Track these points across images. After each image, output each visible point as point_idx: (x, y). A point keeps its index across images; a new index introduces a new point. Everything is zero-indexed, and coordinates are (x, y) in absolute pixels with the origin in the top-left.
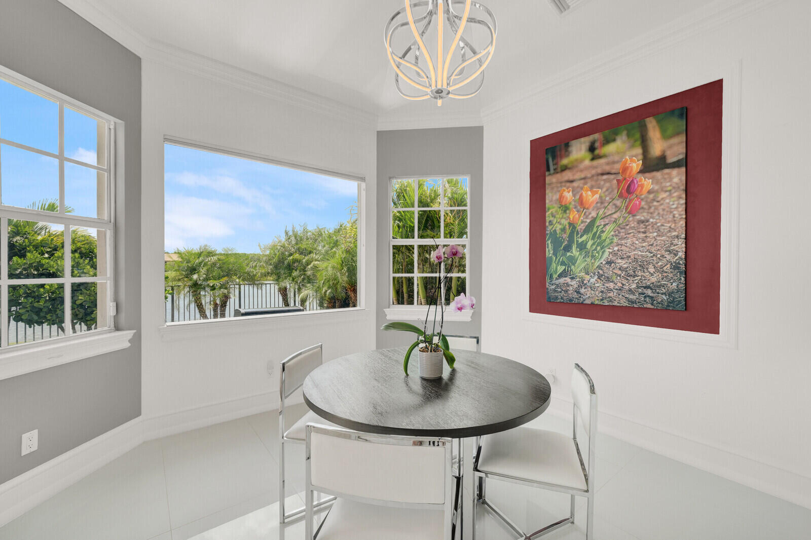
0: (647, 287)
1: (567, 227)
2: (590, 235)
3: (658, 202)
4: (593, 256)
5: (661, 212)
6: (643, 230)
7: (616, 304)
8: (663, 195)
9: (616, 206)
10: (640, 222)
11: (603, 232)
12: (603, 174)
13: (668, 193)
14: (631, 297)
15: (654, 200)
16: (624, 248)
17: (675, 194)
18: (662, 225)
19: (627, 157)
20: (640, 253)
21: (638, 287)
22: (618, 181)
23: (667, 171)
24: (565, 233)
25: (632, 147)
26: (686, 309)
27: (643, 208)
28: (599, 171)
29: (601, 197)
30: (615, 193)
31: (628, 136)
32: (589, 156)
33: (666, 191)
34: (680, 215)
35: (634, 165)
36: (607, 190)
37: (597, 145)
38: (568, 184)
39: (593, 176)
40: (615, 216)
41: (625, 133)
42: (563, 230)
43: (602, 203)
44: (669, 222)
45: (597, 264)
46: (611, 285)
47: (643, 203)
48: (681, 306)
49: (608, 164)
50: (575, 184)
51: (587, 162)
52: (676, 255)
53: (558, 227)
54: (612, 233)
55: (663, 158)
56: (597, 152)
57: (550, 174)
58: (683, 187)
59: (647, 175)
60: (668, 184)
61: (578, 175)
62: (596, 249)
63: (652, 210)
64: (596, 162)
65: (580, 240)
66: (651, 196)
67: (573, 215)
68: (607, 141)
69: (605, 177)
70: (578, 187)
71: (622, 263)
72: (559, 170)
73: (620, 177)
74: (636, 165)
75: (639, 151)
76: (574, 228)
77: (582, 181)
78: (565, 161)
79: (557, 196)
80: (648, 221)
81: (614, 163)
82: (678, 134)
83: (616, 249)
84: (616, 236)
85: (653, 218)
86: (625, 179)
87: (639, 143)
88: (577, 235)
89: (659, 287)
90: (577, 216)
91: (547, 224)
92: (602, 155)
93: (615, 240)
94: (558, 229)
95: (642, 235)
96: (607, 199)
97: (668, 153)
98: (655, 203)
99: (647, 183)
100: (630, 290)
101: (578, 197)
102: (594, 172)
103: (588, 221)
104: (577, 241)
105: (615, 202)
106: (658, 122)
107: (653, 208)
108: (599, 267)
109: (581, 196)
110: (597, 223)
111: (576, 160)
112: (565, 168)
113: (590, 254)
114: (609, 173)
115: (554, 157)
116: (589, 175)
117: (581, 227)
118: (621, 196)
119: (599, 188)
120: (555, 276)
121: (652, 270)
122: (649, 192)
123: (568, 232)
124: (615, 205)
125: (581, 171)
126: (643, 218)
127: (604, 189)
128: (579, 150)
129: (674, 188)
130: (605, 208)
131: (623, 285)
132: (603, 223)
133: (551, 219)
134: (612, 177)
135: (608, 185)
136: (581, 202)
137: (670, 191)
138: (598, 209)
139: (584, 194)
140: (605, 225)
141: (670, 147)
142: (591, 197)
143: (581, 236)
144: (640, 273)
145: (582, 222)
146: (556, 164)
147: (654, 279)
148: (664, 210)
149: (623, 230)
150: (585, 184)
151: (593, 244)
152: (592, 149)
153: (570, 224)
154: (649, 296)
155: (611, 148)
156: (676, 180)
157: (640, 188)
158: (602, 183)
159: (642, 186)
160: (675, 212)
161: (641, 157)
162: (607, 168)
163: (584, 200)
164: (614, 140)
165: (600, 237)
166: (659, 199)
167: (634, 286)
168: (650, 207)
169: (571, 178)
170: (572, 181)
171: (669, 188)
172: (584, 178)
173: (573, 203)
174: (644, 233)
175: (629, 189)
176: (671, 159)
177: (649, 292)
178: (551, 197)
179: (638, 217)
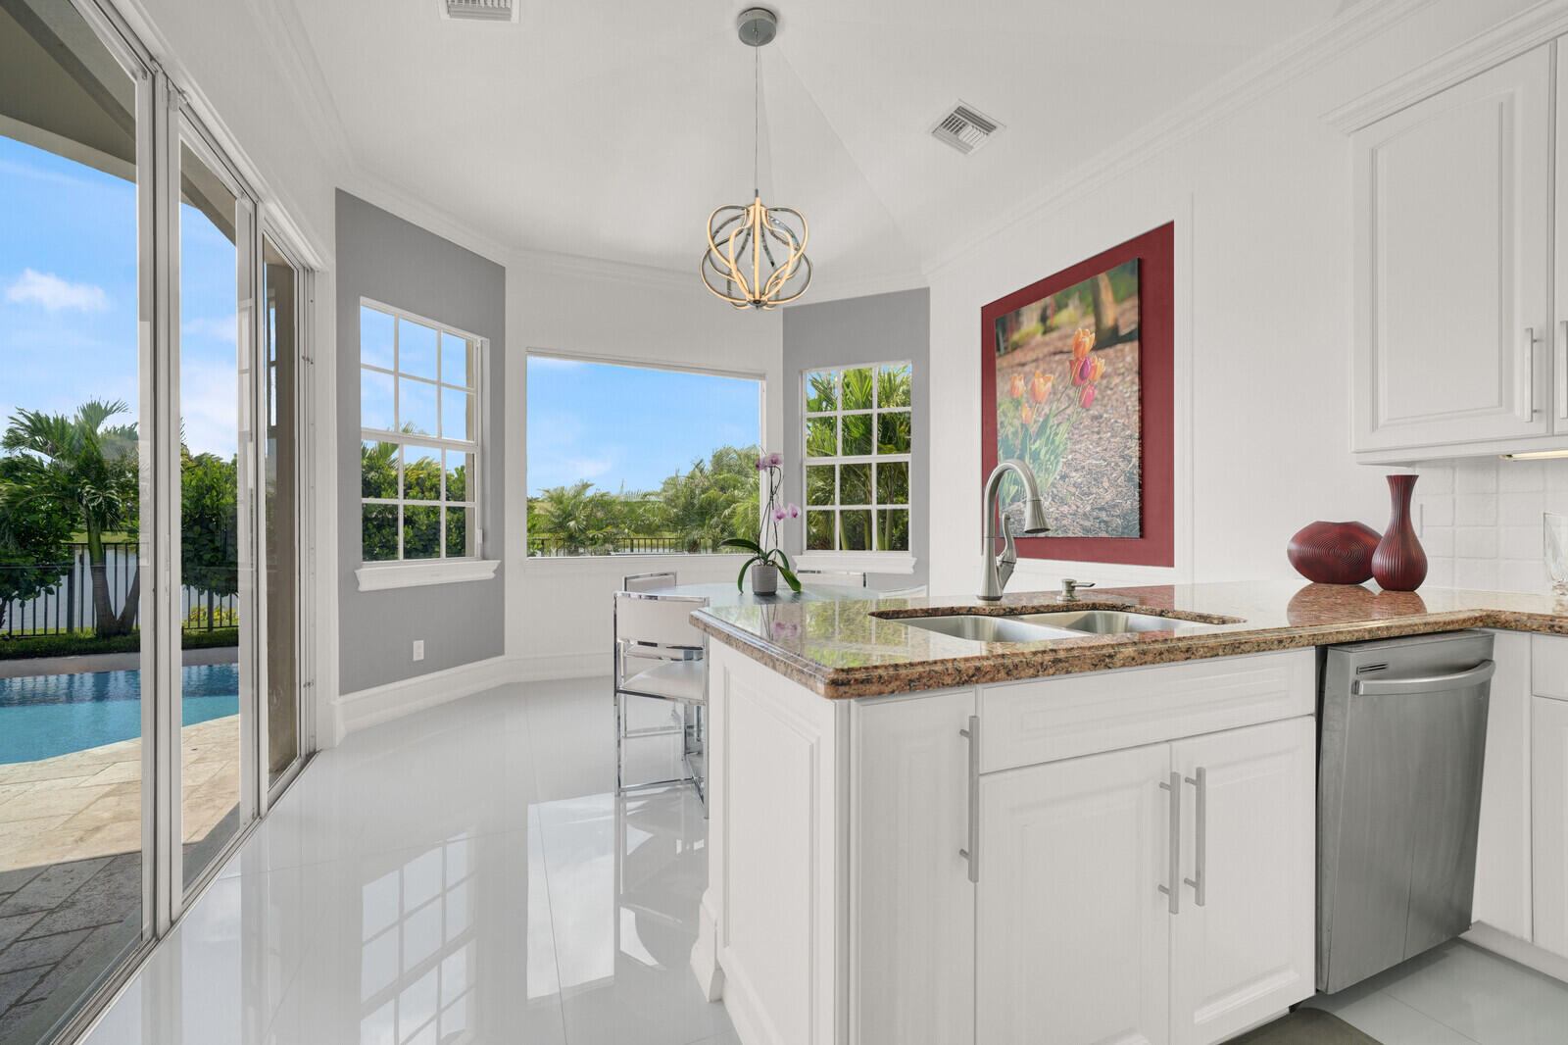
0: (1101, 509)
1: (1020, 430)
2: (1044, 439)
3: (1111, 389)
4: (1046, 470)
5: (1115, 404)
6: (1096, 430)
7: (1070, 535)
8: (1117, 380)
9: (1070, 398)
10: (1095, 418)
11: (1056, 434)
12: (1055, 354)
13: (1121, 378)
14: (1087, 524)
15: (1107, 387)
16: (1078, 456)
17: (1128, 379)
18: (1116, 422)
19: (1080, 329)
20: (1094, 462)
21: (1093, 509)
22: (1071, 362)
23: (1119, 346)
24: (1017, 438)
25: (1084, 314)
26: (1141, 536)
27: (1096, 399)
28: (1051, 349)
29: (1053, 386)
30: (1068, 380)
31: (1081, 299)
32: (1040, 328)
33: (1119, 375)
34: (1134, 407)
35: (1087, 339)
36: (1060, 376)
37: (1049, 312)
38: (1020, 369)
39: (1045, 356)
40: (1068, 411)
41: (1077, 295)
42: (1015, 434)
43: (1055, 394)
44: (1123, 417)
45: (1051, 480)
46: (1065, 509)
47: (1096, 392)
48: (1136, 533)
49: (1061, 338)
50: (1027, 368)
51: (1039, 337)
52: (1130, 461)
53: (1010, 430)
54: (1066, 435)
55: (1115, 329)
56: (1049, 322)
57: (1000, 356)
58: (1136, 368)
59: (1100, 353)
60: (1121, 365)
61: (1031, 356)
62: (1049, 460)
63: (1105, 401)
64: (1048, 337)
65: (1033, 448)
66: (1104, 382)
67: (1025, 412)
68: (1060, 306)
69: (1057, 357)
70: (1031, 372)
71: (1076, 477)
72: (1010, 349)
73: (1073, 358)
74: (1089, 340)
75: (1091, 320)
76: (1027, 430)
77: (1034, 364)
78: (1016, 337)
79: (1008, 387)
80: (1101, 417)
81: (1067, 337)
82: (1129, 296)
83: (1070, 457)
84: (1071, 439)
85: (1106, 412)
86: (1078, 359)
87: (1090, 309)
88: (1030, 440)
89: (1115, 506)
90: (1030, 413)
91: (999, 426)
92: (1054, 325)
93: (1069, 445)
94: (1009, 433)
95: (1096, 437)
96: (1060, 387)
97: (1121, 322)
98: (1109, 392)
99: (1100, 363)
100: (1085, 514)
101: (1029, 387)
102: (1046, 350)
103: (1041, 420)
104: (1030, 449)
105: (1068, 391)
106: (1111, 279)
107: (1106, 398)
108: (1053, 485)
109: (1033, 385)
110: (1051, 423)
111: (1028, 334)
112: (1016, 347)
113: (1044, 467)
114: (1061, 352)
115: (1004, 331)
116: (1041, 355)
117: (1033, 429)
118: (1074, 384)
119: (1051, 373)
120: (1008, 501)
121: (1106, 484)
122: (1103, 376)
123: (1020, 436)
124: (1068, 395)
125: (1033, 349)
126: (1096, 413)
127: (1057, 374)
128: (1030, 318)
129: (1127, 369)
130: (1058, 400)
131: (1078, 507)
132: (1056, 422)
133: (1003, 419)
134: (1065, 356)
135: (1060, 368)
136: (1033, 392)
137: (1123, 374)
138: (1051, 402)
139: (1036, 383)
140: (1058, 425)
141: (1123, 314)
142: (1044, 386)
143: (1035, 441)
144: (1094, 490)
145: (1036, 422)
146: (1006, 341)
147: (1108, 497)
148: (1117, 400)
149: (1077, 431)
150: (1037, 367)
151: (1047, 452)
152: (1043, 319)
153: (1023, 425)
154: (1104, 521)
155: (1062, 317)
156: (1128, 359)
157: (1093, 372)
158: (1054, 366)
159: (1095, 368)
160: (1129, 403)
161: (1093, 328)
162: (1059, 345)
163: (1037, 389)
164: (1066, 306)
165: (1053, 442)
166: (1112, 386)
167: (1088, 508)
168: (1104, 397)
169: (1023, 361)
170: (1023, 365)
171: (1122, 370)
172: (1036, 360)
173: (1025, 396)
174: (1098, 433)
175: (1082, 373)
176: (1124, 331)
177: (1103, 515)
178: (1002, 387)
179: (1091, 412)
